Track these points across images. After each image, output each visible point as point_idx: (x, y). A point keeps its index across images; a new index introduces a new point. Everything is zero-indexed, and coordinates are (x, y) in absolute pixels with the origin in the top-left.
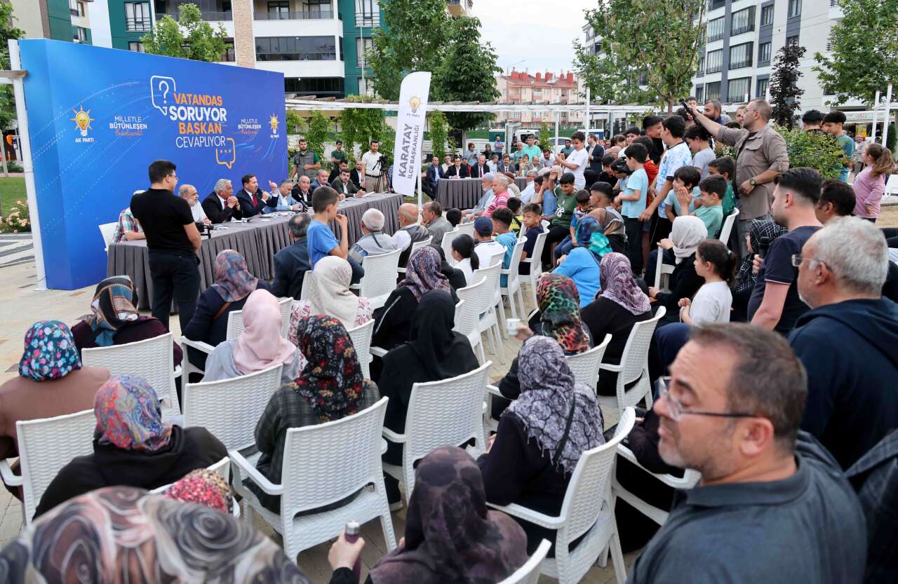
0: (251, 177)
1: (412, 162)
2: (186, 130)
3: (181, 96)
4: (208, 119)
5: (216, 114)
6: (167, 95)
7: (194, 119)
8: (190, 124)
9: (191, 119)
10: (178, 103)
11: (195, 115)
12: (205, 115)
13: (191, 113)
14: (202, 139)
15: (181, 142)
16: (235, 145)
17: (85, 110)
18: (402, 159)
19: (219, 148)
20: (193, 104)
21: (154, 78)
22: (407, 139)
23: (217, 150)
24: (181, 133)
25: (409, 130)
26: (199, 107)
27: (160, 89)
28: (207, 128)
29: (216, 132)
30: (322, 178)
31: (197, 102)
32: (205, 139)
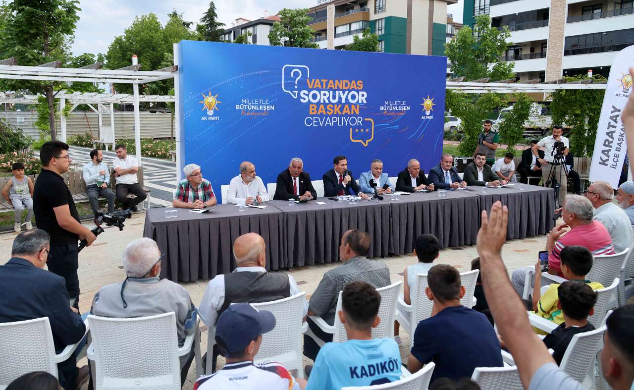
0: (341, 159)
1: (618, 149)
2: (318, 111)
3: (315, 82)
4: (343, 101)
5: (353, 97)
6: (298, 81)
7: (327, 101)
8: (322, 106)
9: (324, 101)
10: (310, 87)
11: (328, 98)
12: (340, 98)
13: (323, 96)
14: (335, 119)
15: (309, 121)
16: (374, 125)
17: (213, 95)
18: (605, 145)
19: (354, 128)
20: (328, 88)
21: (286, 67)
22: (613, 123)
23: (351, 129)
24: (311, 113)
25: (616, 113)
26: (334, 91)
27: (292, 76)
28: (341, 109)
29: (352, 113)
30: (446, 164)
31: (333, 86)
32: (338, 119)
